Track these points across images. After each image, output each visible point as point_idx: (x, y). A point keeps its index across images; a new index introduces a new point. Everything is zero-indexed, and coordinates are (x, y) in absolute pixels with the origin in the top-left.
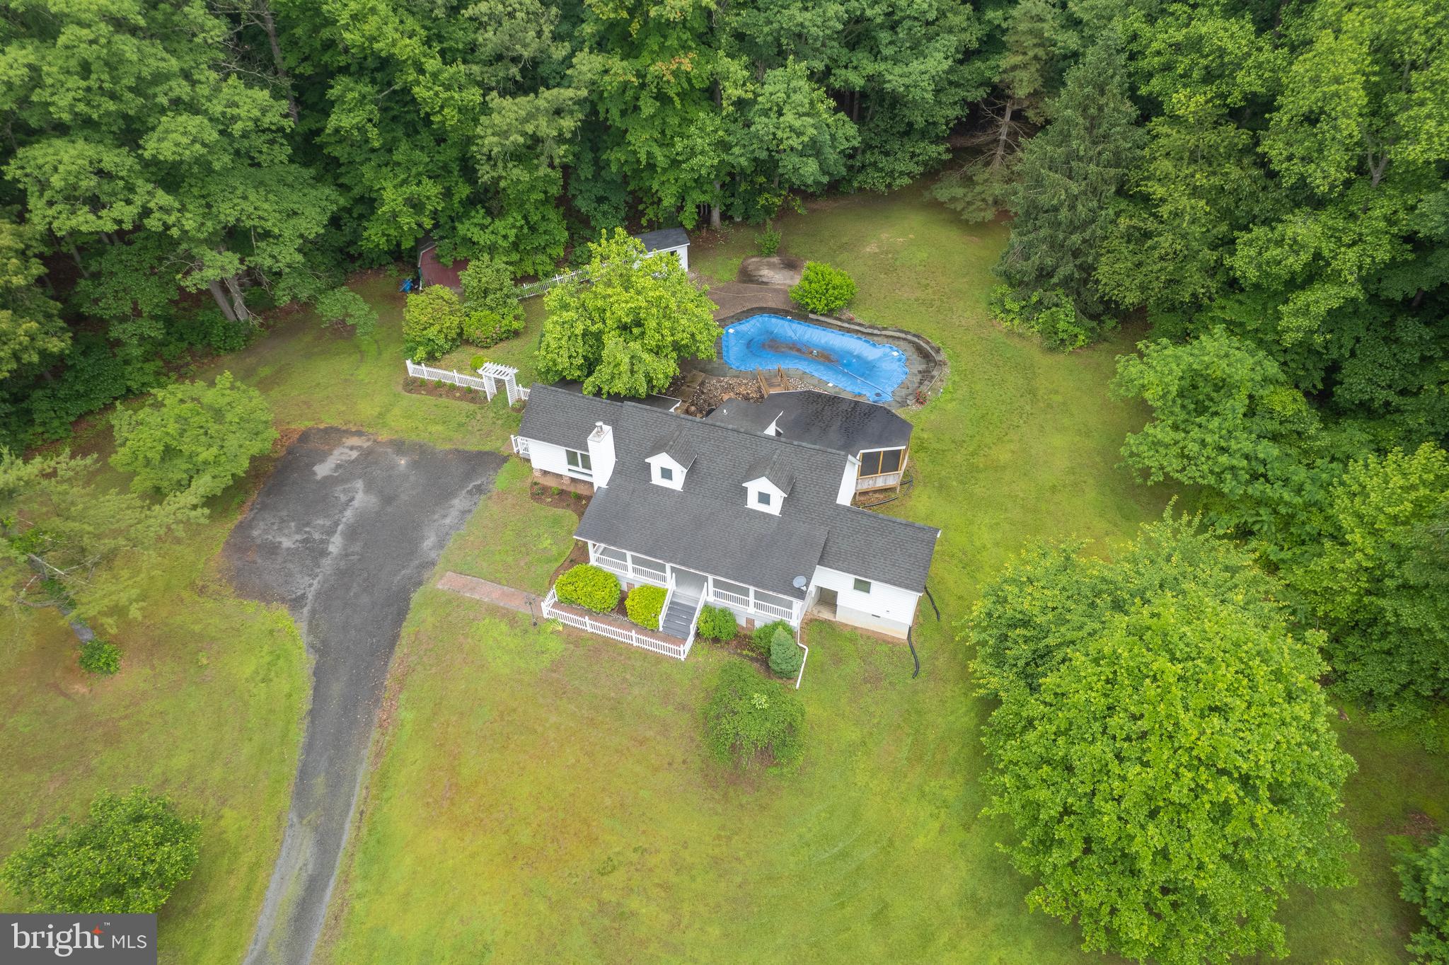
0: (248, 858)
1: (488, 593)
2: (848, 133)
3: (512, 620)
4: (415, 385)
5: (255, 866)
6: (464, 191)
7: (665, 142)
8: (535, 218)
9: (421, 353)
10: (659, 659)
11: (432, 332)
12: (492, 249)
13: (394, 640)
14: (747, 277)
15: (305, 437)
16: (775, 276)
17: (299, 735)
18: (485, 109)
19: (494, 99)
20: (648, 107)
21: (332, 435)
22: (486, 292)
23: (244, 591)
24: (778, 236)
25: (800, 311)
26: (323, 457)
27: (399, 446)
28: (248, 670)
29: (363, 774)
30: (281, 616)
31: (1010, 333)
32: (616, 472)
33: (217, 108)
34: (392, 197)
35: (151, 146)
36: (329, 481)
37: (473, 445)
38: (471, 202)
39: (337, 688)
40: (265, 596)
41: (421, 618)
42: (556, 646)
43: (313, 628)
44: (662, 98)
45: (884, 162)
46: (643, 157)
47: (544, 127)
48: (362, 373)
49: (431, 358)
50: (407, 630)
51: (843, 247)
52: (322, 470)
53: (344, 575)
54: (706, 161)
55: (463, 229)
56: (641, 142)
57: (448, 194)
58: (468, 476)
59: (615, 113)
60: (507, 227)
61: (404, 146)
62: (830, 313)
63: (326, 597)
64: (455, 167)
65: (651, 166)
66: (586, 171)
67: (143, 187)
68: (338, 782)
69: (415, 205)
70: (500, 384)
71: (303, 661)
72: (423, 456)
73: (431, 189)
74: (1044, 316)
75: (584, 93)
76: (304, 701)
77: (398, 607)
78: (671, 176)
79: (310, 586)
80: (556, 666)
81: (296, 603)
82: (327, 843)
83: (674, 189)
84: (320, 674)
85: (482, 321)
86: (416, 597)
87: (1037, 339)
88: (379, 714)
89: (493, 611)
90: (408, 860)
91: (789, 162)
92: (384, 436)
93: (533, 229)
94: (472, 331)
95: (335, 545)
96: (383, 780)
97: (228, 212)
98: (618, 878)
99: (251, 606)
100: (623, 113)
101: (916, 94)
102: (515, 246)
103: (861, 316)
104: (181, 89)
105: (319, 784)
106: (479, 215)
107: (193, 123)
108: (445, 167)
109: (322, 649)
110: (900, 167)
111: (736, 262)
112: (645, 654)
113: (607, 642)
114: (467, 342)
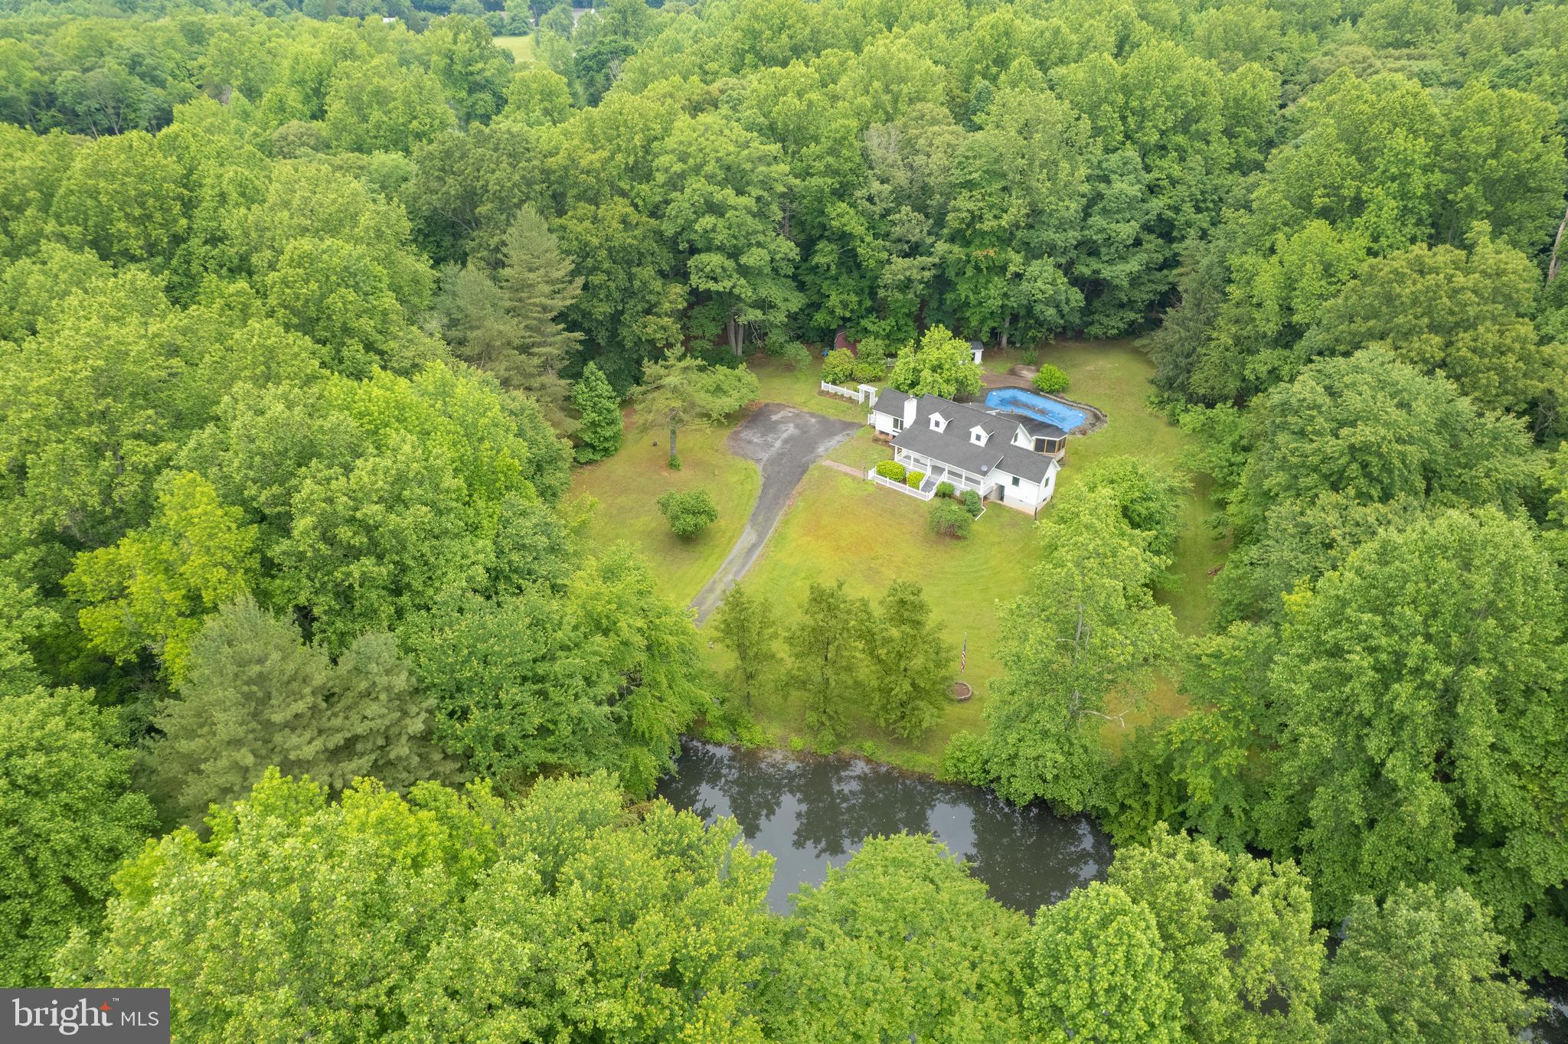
0: (729, 534)
1: (844, 468)
2: (1077, 297)
3: (854, 478)
4: (822, 393)
5: (731, 538)
6: (868, 303)
7: (976, 292)
8: (902, 322)
9: (830, 378)
10: (916, 499)
11: (837, 370)
12: (877, 336)
13: (799, 480)
14: (1013, 372)
15: (767, 405)
16: (1029, 375)
17: (754, 503)
18: (889, 262)
19: (894, 258)
20: (970, 272)
21: (781, 407)
22: (868, 355)
23: (735, 453)
24: (1036, 354)
25: (1037, 391)
26: (776, 413)
27: (812, 415)
28: (734, 480)
29: (779, 518)
30: (751, 464)
31: (1151, 414)
32: (916, 422)
33: (772, 247)
34: (834, 300)
35: (743, 260)
36: (777, 422)
37: (848, 419)
38: (870, 311)
39: (772, 491)
40: (745, 456)
41: (813, 472)
42: (871, 489)
43: (764, 470)
44: (978, 269)
45: (1105, 320)
46: (963, 297)
47: (916, 275)
48: (797, 386)
49: (834, 383)
50: (806, 477)
51: (1074, 366)
52: (774, 418)
53: (781, 455)
54: (995, 303)
55: (864, 323)
56: (964, 289)
57: (860, 303)
58: (843, 430)
59: (953, 274)
60: (886, 325)
61: (845, 276)
62: (1051, 392)
63: (772, 461)
64: (867, 291)
65: (967, 304)
66: (934, 304)
67: (736, 276)
68: (769, 520)
69: (845, 305)
70: (867, 396)
71: (759, 480)
72: (823, 420)
73: (854, 298)
74: (1168, 407)
75: (937, 260)
76: (759, 492)
77: (804, 469)
78: (977, 310)
79: (765, 456)
80: (869, 495)
81: (758, 461)
82: (761, 536)
83: (978, 317)
84: (765, 487)
85: (862, 369)
86: (811, 466)
87: (1165, 419)
88: (788, 502)
89: (846, 474)
90: (794, 544)
91: (1038, 308)
92: (806, 410)
93: (899, 329)
94: (858, 374)
95: (778, 444)
96: (786, 522)
97: (763, 293)
98: (880, 561)
99: (738, 459)
100: (957, 275)
101: (1116, 282)
102: (888, 336)
103: (1069, 397)
104: (761, 238)
105: (760, 519)
106: (872, 317)
107: (763, 252)
108: (862, 290)
109: (768, 478)
110: (1113, 323)
111: (1009, 366)
112: (910, 497)
113: (895, 491)
114: (853, 380)
